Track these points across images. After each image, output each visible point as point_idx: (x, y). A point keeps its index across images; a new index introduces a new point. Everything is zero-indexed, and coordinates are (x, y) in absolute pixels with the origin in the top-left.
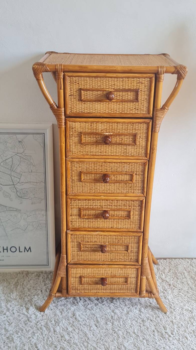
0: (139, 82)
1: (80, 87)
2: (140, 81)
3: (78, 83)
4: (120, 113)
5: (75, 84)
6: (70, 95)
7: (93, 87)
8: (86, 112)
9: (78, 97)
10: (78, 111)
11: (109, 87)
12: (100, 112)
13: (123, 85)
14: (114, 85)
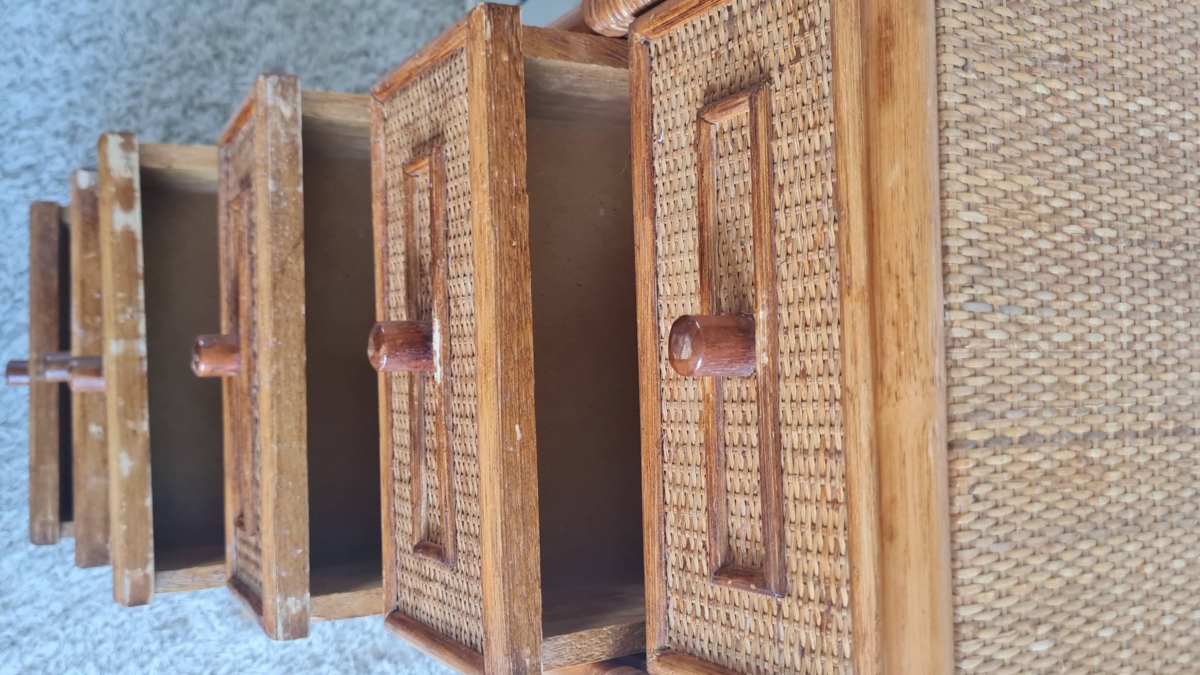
0: (831, 604)
1: (775, 74)
2: (833, 611)
3: (798, 50)
4: (665, 426)
5: (790, 25)
6: (730, 8)
7: (781, 187)
8: (656, 164)
9: (722, 77)
10: (658, 110)
11: (786, 330)
12: (660, 276)
13: (805, 452)
14: (803, 374)
